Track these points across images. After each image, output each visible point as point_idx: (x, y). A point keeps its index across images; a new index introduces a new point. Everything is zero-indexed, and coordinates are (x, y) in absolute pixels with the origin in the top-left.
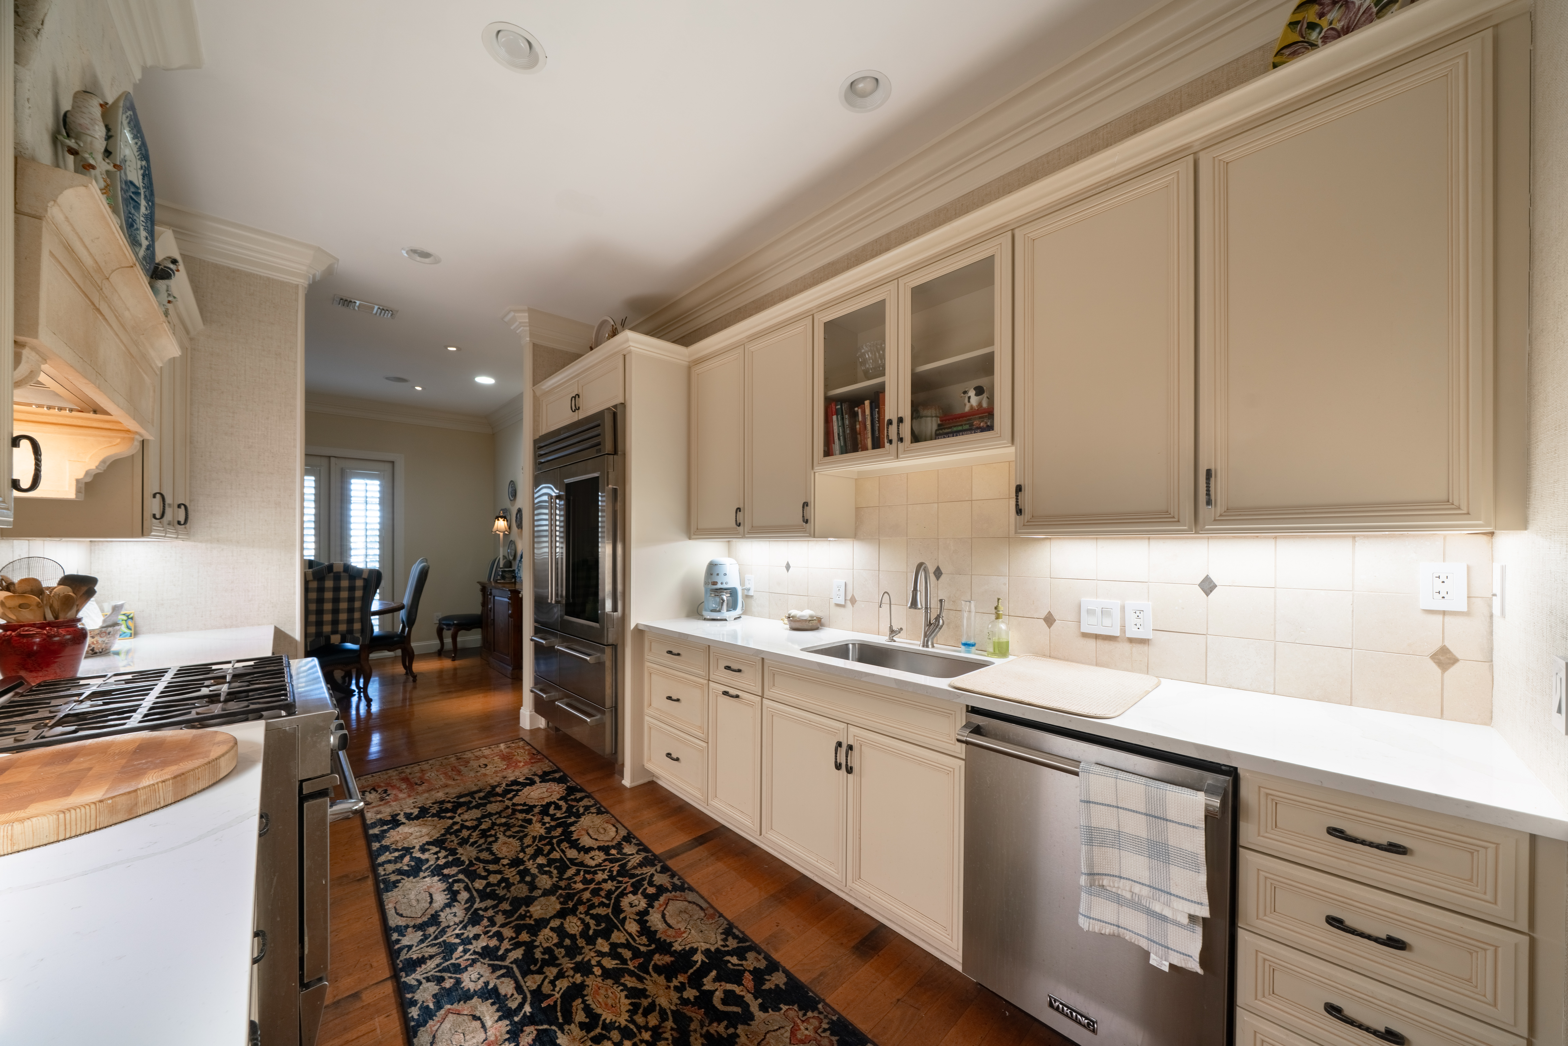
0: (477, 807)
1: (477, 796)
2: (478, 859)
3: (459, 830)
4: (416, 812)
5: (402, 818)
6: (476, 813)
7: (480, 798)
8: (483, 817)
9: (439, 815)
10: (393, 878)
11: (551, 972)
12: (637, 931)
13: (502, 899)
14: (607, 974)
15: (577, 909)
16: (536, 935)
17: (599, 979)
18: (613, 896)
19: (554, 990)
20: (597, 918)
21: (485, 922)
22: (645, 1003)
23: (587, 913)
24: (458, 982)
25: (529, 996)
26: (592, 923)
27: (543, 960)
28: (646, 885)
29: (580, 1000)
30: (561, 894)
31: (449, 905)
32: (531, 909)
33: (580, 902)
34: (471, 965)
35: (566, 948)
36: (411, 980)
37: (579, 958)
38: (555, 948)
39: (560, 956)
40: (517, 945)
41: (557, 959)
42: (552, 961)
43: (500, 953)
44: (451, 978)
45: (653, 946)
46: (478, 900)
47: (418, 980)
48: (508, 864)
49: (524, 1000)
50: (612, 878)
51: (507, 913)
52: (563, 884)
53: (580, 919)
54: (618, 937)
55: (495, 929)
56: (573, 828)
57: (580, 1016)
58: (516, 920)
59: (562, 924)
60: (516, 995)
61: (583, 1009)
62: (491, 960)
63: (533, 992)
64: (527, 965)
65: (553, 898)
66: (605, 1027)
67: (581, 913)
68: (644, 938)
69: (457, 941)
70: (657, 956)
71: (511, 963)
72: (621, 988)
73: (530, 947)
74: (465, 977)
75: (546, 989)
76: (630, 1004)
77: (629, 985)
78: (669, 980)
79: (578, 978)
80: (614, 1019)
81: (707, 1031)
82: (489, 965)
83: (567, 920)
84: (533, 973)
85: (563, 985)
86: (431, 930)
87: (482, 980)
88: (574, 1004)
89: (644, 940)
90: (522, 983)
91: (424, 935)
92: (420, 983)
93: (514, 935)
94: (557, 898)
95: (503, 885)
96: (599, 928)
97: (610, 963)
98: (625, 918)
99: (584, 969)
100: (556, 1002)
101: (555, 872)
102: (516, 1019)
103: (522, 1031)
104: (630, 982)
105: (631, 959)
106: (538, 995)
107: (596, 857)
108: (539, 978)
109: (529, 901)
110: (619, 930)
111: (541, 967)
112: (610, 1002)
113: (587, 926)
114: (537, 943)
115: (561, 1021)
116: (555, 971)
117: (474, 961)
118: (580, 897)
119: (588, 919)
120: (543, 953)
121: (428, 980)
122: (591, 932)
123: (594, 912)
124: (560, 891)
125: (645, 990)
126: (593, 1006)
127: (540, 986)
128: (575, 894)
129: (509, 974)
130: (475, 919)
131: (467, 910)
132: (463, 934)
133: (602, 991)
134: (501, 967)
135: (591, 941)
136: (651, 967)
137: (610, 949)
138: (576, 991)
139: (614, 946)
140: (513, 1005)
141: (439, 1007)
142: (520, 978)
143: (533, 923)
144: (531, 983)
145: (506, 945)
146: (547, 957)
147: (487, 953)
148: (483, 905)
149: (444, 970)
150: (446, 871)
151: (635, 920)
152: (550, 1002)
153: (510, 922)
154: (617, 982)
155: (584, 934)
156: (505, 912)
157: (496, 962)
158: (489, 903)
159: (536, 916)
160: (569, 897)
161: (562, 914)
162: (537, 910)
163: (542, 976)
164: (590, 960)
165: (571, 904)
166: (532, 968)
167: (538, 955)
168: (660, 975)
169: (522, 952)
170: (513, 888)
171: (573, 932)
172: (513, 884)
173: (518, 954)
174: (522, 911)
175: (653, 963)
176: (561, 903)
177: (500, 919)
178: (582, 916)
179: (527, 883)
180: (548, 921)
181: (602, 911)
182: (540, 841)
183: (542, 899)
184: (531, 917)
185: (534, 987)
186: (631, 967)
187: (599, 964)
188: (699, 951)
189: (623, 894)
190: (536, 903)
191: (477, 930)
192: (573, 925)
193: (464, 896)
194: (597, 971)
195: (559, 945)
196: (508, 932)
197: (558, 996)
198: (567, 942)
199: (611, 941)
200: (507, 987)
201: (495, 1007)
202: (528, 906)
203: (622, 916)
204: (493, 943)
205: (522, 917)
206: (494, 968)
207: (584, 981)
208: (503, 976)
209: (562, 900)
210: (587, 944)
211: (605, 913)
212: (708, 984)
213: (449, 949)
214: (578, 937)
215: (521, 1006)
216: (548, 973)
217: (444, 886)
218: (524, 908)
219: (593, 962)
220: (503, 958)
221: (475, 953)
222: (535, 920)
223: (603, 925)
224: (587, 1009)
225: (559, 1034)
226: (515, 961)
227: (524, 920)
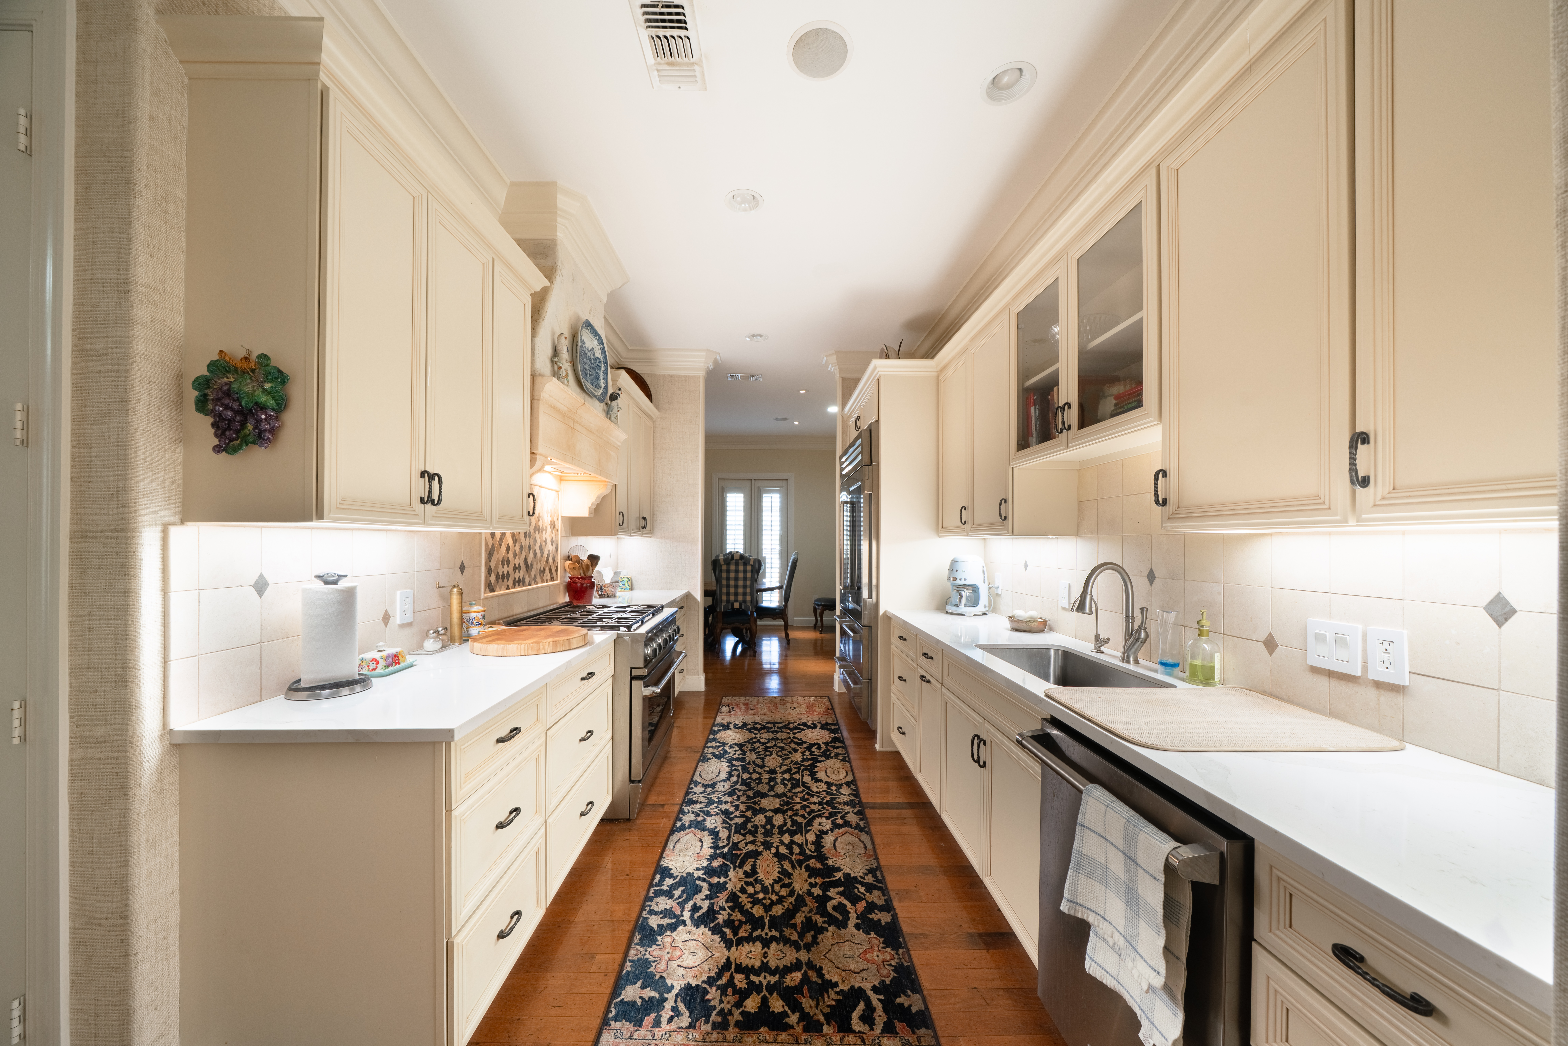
0: (772, 732)
1: (777, 725)
2: (754, 762)
3: (755, 743)
4: (740, 724)
5: (732, 726)
6: (770, 736)
7: (778, 728)
8: (772, 739)
9: (750, 731)
10: (709, 756)
11: (750, 838)
12: (812, 841)
13: (751, 788)
14: (777, 854)
15: (787, 812)
16: (755, 816)
17: (771, 855)
18: (813, 814)
19: (744, 848)
20: (794, 822)
21: (735, 797)
22: (787, 881)
23: (790, 817)
24: (704, 820)
25: (731, 844)
26: (789, 823)
27: (750, 830)
28: (839, 817)
29: (753, 860)
30: (784, 800)
31: (724, 781)
32: (762, 801)
33: (791, 809)
34: (715, 815)
35: (766, 830)
36: (686, 809)
37: (768, 839)
38: (760, 827)
39: (759, 832)
40: (742, 816)
41: (757, 833)
42: (754, 833)
43: (732, 816)
44: (703, 816)
45: (815, 854)
46: (739, 784)
47: (689, 811)
48: (767, 771)
49: (728, 844)
50: (820, 803)
51: (749, 798)
52: (789, 794)
53: (784, 818)
54: (798, 838)
55: (737, 803)
56: (819, 764)
57: (747, 868)
58: (751, 803)
59: (773, 816)
60: (725, 840)
61: (752, 865)
62: (725, 817)
63: (733, 843)
64: (740, 829)
65: (778, 800)
66: (756, 880)
67: (787, 815)
68: (813, 846)
69: (717, 800)
70: (813, 860)
71: (734, 824)
72: (780, 866)
73: (748, 820)
74: (709, 819)
75: (741, 845)
76: (778, 877)
77: (785, 867)
78: (810, 877)
79: (761, 849)
80: (764, 879)
81: (811, 916)
82: (723, 819)
83: (777, 815)
84: (740, 834)
85: (750, 847)
86: (709, 789)
87: (715, 825)
88: (749, 860)
89: (813, 848)
90: (732, 836)
91: (704, 790)
92: (689, 812)
93: (744, 810)
94: (780, 801)
95: (757, 781)
96: (791, 828)
97: (783, 850)
98: (810, 830)
99: (767, 845)
100: (741, 854)
101: (790, 786)
102: (718, 852)
103: (716, 859)
104: (787, 866)
105: (796, 854)
106: (735, 846)
107: (819, 787)
108: (741, 838)
109: (764, 796)
110: (802, 834)
111: (746, 833)
112: (768, 869)
113: (785, 824)
114: (752, 820)
115: (737, 864)
116: (752, 838)
117: (717, 814)
118: (793, 806)
119: (788, 820)
120: (752, 827)
121: (693, 812)
122: (785, 828)
123: (795, 818)
124: (784, 798)
125: (792, 874)
126: (758, 867)
127: (739, 842)
128: (791, 803)
129: (729, 829)
130: (731, 793)
131: (731, 787)
132: (721, 798)
133: (768, 862)
134: (727, 823)
135: (782, 832)
136: (805, 864)
137: (789, 843)
138: (755, 854)
139: (792, 842)
140: (721, 844)
141: (689, 827)
142: (733, 833)
143: (758, 808)
144: (736, 838)
145: (737, 813)
146: (753, 829)
147: (726, 813)
148: (740, 788)
149: (703, 812)
150: (734, 763)
151: (815, 834)
152: (738, 852)
153: (747, 803)
154: (779, 862)
155: (780, 828)
156: (748, 796)
157: (727, 820)
158: (744, 788)
159: (762, 806)
160: (787, 803)
161: (776, 811)
162: (765, 803)
163: (743, 838)
164: (773, 843)
165: (785, 808)
166: (742, 831)
167: (749, 826)
168: (807, 871)
169: (742, 821)
170: (761, 785)
171: (775, 824)
172: (763, 783)
173: (739, 821)
174: (757, 800)
175: (808, 863)
176: (780, 805)
177: (743, 799)
178: (787, 817)
179: (770, 786)
180: (766, 811)
181: (800, 819)
182: (794, 765)
183: (772, 797)
184: (759, 805)
185: (736, 841)
186: (793, 859)
187: (777, 847)
188: (842, 872)
189: (820, 816)
190: (767, 798)
191: (729, 799)
192: (778, 820)
193: (735, 779)
194: (773, 850)
195: (763, 827)
196: (742, 807)
197: (744, 851)
198: (769, 827)
199: (793, 838)
200: (724, 834)
201: (712, 841)
202: (761, 798)
203: (809, 828)
204: (732, 809)
205: (755, 803)
206: (724, 822)
207: (763, 852)
208: (725, 828)
209: (782, 803)
210: (778, 834)
211: (801, 822)
212: (832, 892)
213: (710, 802)
214: (776, 827)
215: (724, 847)
216: (747, 838)
217: (728, 769)
218: (759, 798)
219: (775, 845)
220: (731, 819)
221: (721, 810)
222: (760, 808)
223: (795, 828)
224: (754, 867)
225: (732, 870)
226: (736, 824)
227: (755, 805)
